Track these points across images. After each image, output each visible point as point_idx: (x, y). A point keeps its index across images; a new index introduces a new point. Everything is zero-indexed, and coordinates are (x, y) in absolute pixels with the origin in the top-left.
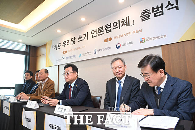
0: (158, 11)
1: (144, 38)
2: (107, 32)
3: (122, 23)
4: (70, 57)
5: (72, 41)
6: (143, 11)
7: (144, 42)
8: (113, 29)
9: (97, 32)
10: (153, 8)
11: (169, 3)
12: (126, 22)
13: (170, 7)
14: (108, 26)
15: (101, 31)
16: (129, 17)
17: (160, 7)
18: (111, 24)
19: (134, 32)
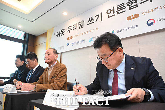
2: (131, 8)
4: (77, 43)
5: (79, 25)
9: (116, 10)
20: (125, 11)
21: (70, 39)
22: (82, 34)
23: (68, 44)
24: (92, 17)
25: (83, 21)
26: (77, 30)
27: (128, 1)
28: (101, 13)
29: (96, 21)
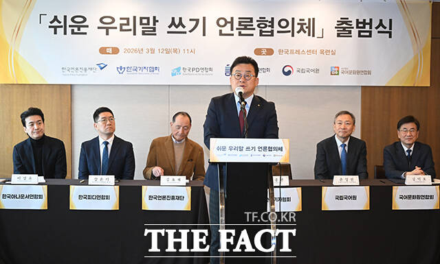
0: (364, 28)
1: (338, 68)
3: (300, 26)
6: (341, 19)
7: (338, 74)
8: (278, 32)
10: (357, 20)
11: (381, 24)
12: (308, 27)
13: (381, 29)
14: (267, 21)
15: (246, 26)
16: (314, 19)
17: (367, 24)
18: (273, 19)
19: (322, 52)
20: (252, 35)
21: (109, 53)
22: (153, 51)
23: (102, 66)
24: (180, 19)
25: (154, 17)
26: (135, 34)
27: (260, 18)
28: (204, 18)
29: (190, 31)
